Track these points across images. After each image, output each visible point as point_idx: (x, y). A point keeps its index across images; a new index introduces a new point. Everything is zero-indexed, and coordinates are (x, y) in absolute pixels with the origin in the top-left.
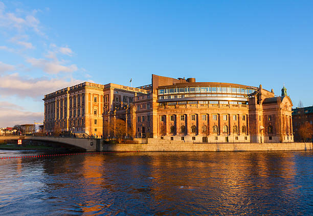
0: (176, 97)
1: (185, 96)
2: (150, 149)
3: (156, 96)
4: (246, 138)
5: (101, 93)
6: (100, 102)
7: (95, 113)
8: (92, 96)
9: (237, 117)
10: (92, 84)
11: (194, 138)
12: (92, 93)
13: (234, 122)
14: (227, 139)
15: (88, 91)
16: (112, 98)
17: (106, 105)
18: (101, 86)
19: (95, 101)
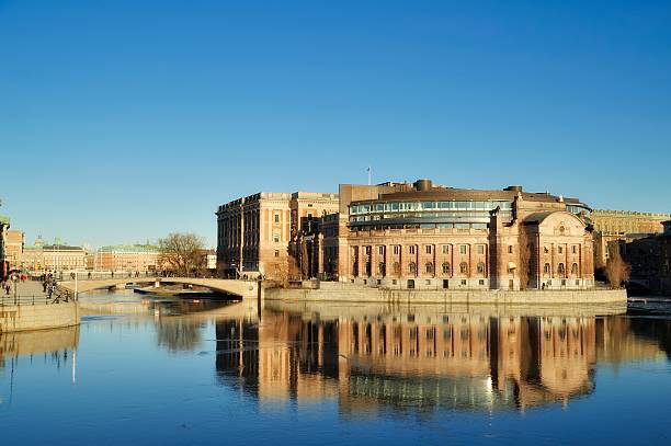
0: (372, 218)
1: (385, 217)
2: (321, 297)
3: (347, 216)
4: (482, 282)
5: (286, 207)
6: (285, 222)
7: (277, 240)
8: (270, 213)
9: (467, 249)
10: (270, 195)
11: (394, 282)
12: (270, 209)
13: (459, 257)
14: (446, 284)
15: (264, 205)
16: (301, 214)
17: (294, 226)
18: (287, 196)
19: (277, 220)
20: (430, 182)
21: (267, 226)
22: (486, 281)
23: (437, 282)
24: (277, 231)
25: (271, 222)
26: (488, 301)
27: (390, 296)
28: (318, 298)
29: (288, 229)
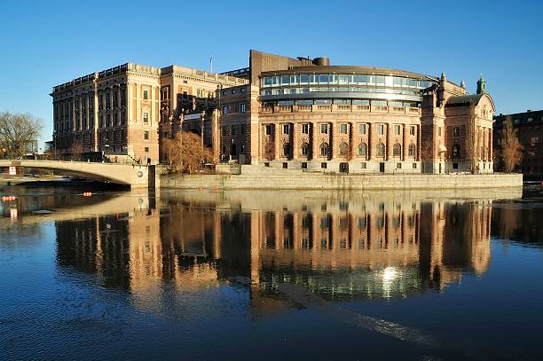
0: (294, 91)
1: (311, 90)
2: (245, 184)
3: (257, 89)
4: (415, 166)
5: (156, 83)
6: (155, 100)
7: (146, 120)
8: (139, 89)
9: (402, 129)
10: (138, 67)
11: (324, 165)
12: (139, 84)
13: (395, 138)
14: (382, 167)
15: (132, 79)
16: (176, 92)
17: (165, 104)
18: (156, 70)
19: (146, 97)
20: (328, 60)
21: (135, 102)
22: (419, 164)
23: (373, 165)
24: (146, 110)
25: (140, 98)
26: (448, 186)
27: (339, 182)
28: (241, 186)
29: (157, 108)
